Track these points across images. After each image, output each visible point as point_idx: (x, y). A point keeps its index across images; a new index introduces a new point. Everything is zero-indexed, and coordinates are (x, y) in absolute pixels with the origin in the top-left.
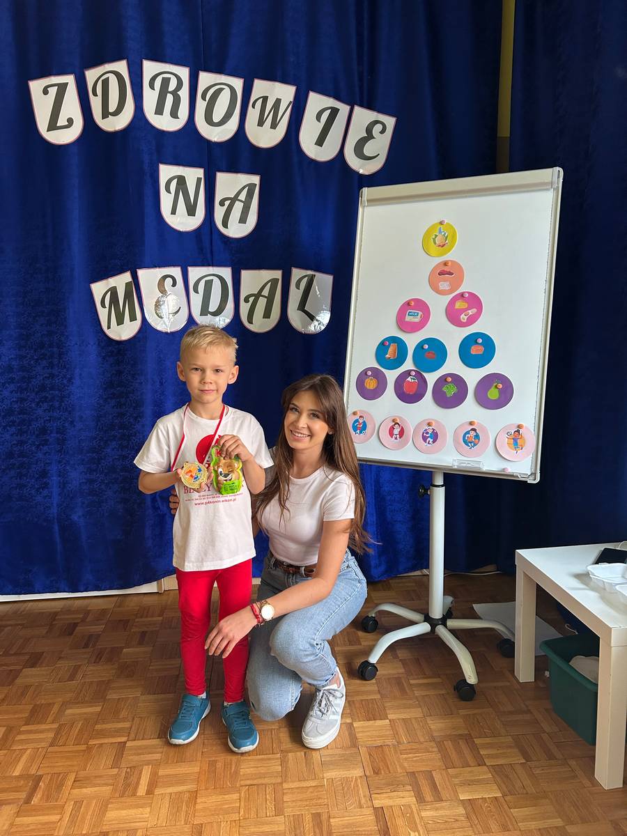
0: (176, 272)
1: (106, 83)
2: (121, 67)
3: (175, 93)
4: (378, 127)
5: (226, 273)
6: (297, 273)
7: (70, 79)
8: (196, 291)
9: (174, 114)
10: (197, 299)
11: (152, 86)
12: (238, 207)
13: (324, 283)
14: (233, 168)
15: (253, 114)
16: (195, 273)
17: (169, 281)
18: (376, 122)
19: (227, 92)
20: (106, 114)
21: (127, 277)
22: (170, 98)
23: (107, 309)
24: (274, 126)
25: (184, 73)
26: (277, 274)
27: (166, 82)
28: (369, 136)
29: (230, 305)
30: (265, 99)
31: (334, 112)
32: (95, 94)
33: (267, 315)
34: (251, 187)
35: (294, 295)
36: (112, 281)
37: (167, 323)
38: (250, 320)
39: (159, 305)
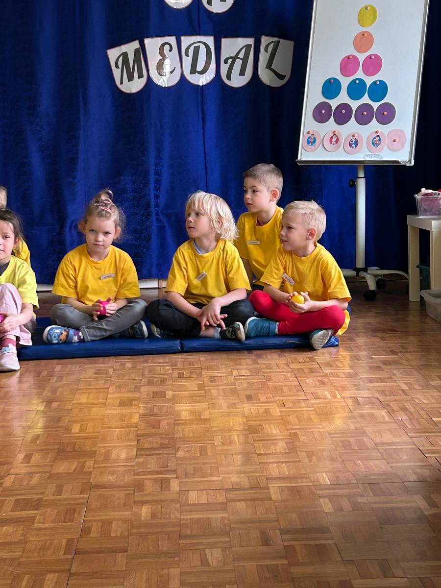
0: (172, 40)
5: (210, 40)
6: (265, 40)
8: (187, 55)
10: (187, 61)
13: (287, 47)
16: (186, 41)
17: (167, 47)
21: (136, 44)
23: (120, 70)
26: (251, 41)
29: (213, 66)
33: (242, 73)
35: (264, 57)
36: (124, 48)
37: (166, 80)
38: (229, 78)
39: (160, 66)
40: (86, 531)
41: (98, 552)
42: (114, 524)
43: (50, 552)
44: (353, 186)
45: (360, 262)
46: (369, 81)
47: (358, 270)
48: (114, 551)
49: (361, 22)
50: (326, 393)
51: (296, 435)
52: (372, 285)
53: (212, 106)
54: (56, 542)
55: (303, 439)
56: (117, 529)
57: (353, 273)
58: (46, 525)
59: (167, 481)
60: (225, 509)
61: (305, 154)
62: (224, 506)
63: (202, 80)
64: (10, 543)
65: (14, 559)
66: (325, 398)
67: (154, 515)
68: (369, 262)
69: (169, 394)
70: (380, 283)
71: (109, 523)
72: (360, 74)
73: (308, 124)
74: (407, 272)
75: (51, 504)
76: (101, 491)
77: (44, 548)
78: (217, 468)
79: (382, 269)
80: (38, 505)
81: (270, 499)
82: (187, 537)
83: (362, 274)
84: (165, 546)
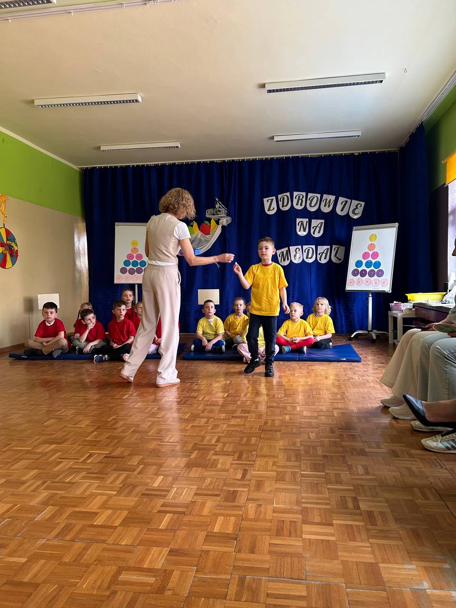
0: (300, 247)
1: (284, 198)
2: (288, 194)
3: (302, 199)
4: (360, 205)
5: (314, 247)
6: (334, 247)
7: (274, 198)
8: (305, 252)
9: (301, 205)
10: (305, 254)
11: (296, 198)
12: (318, 229)
13: (342, 249)
14: (317, 218)
15: (323, 204)
16: (305, 247)
17: (298, 249)
18: (359, 204)
19: (316, 198)
20: (283, 206)
21: (287, 249)
22: (300, 201)
23: (281, 257)
24: (329, 207)
25: (304, 194)
26: (329, 247)
27: (299, 197)
28: (357, 208)
29: (315, 256)
30: (326, 199)
31: (346, 202)
32: (280, 201)
33: (325, 258)
34: (322, 223)
35: (333, 253)
36: (282, 250)
37: (297, 261)
38: (320, 260)
39: (295, 256)
40: (266, 423)
41: (271, 431)
42: (276, 421)
43: (253, 429)
44: (367, 299)
45: (370, 328)
46: (374, 261)
47: (369, 331)
48: (276, 431)
49: (371, 239)
50: (356, 377)
51: (344, 392)
52: (374, 337)
53: (314, 270)
54: (255, 426)
55: (347, 394)
56: (277, 423)
57: (367, 332)
58: (252, 420)
59: (296, 407)
60: (317, 419)
61: (349, 287)
62: (316, 418)
63: (310, 261)
64: (239, 425)
65: (241, 431)
66: (356, 379)
67: (290, 419)
68: (373, 328)
69: (296, 375)
70: (378, 336)
71: (275, 420)
72: (370, 259)
73: (350, 276)
74: (388, 332)
75: (254, 412)
76: (272, 409)
77: (251, 428)
78: (314, 404)
79: (378, 331)
80: (249, 412)
81: (334, 416)
82: (303, 428)
83: (370, 333)
84: (295, 430)
